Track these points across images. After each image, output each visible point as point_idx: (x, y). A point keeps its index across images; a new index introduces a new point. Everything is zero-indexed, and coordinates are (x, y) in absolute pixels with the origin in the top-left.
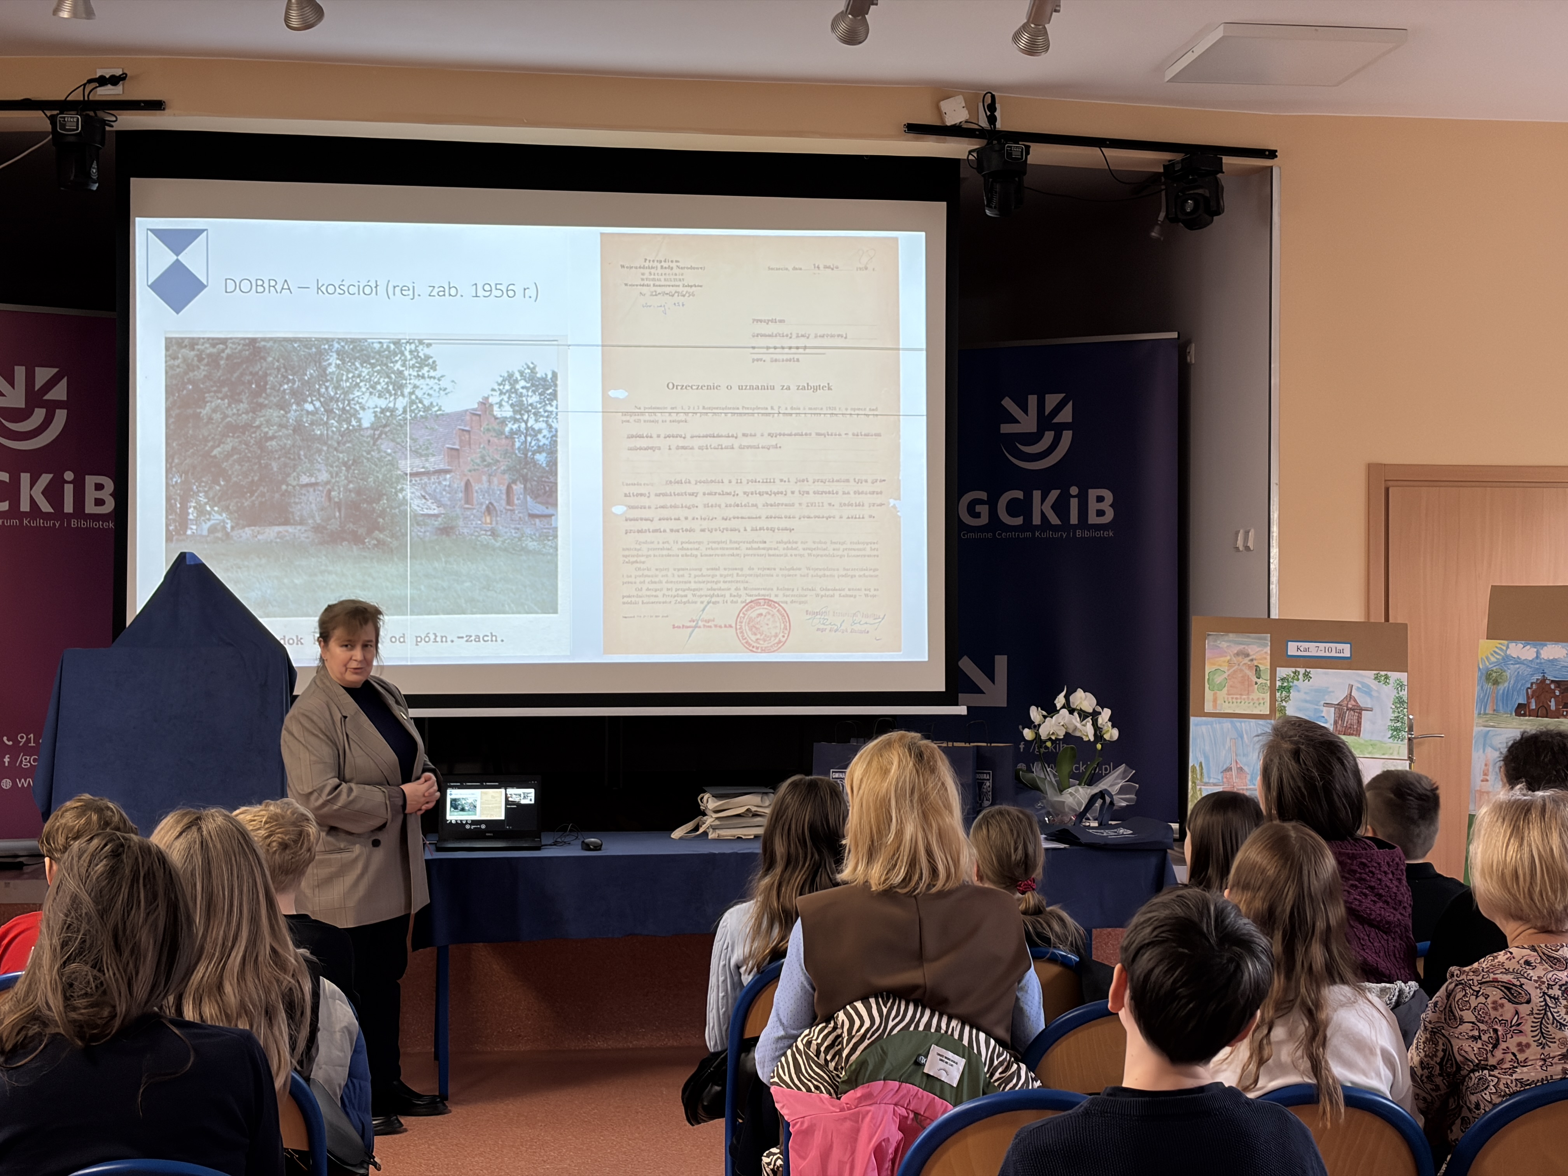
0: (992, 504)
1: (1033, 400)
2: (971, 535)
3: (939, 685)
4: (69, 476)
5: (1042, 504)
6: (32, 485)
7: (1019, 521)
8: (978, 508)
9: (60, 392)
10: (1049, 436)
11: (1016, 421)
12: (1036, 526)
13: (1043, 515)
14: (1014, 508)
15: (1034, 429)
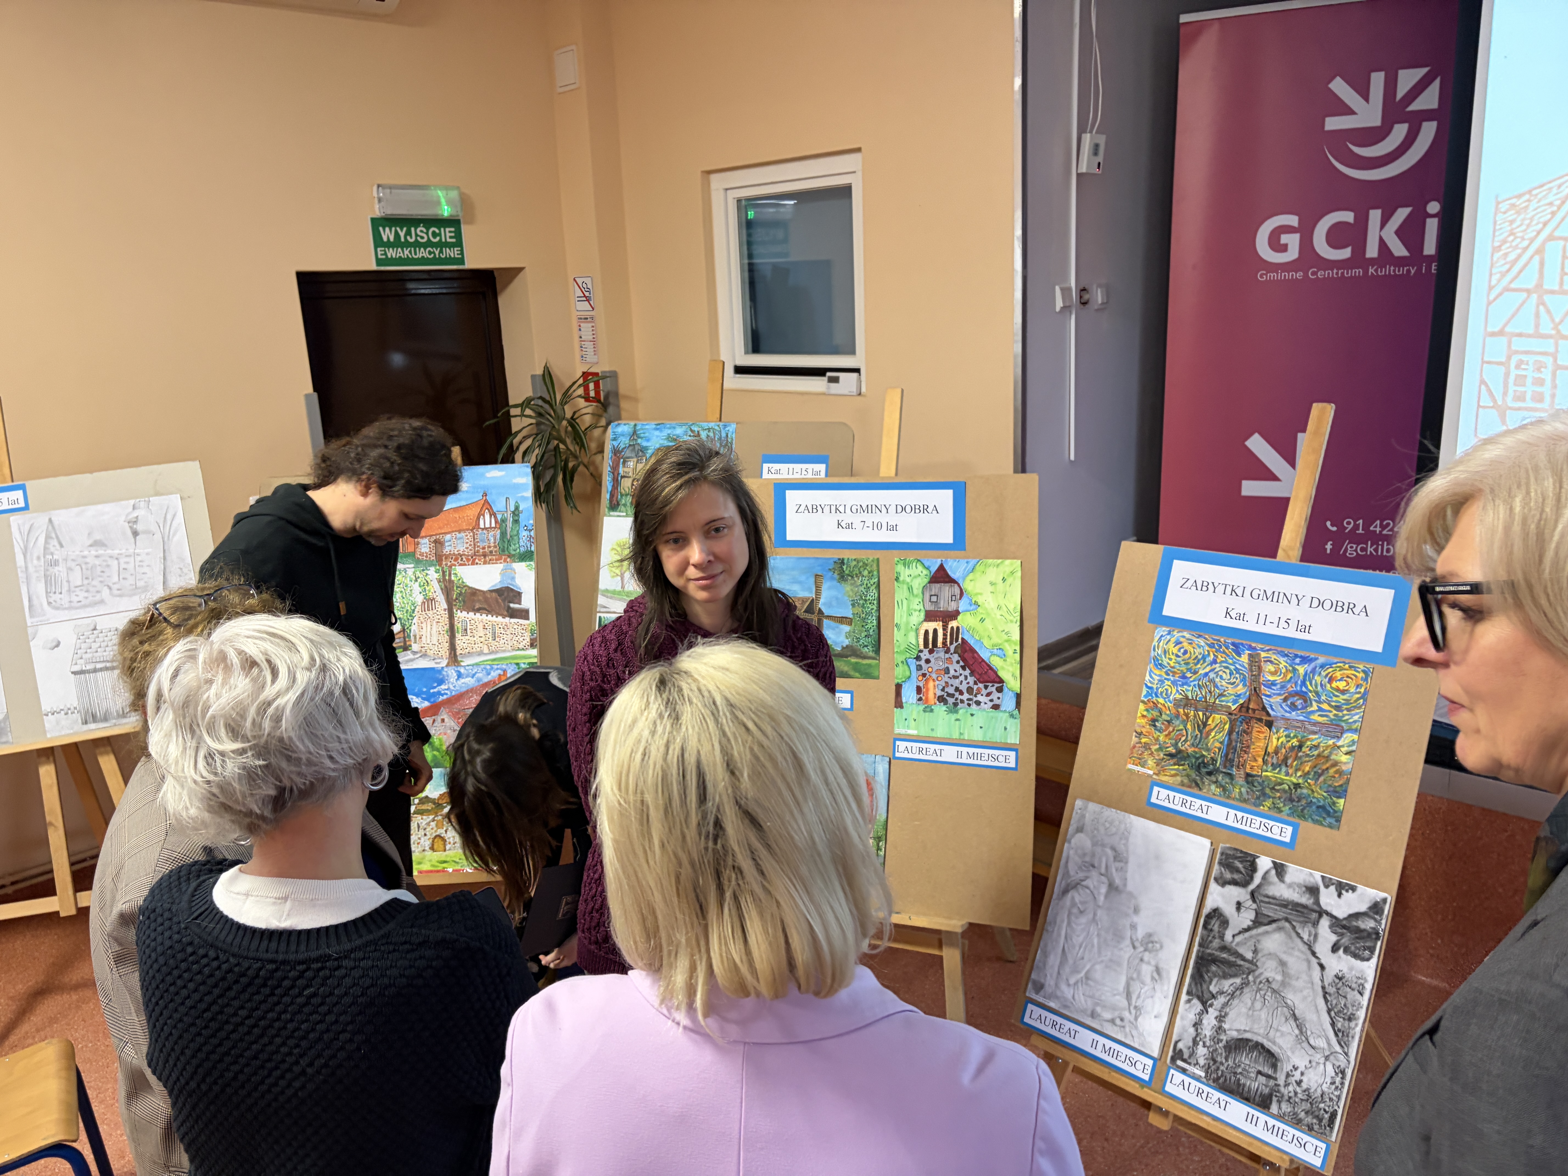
4: (1433, 207)
6: (1384, 223)
9: (1429, 99)
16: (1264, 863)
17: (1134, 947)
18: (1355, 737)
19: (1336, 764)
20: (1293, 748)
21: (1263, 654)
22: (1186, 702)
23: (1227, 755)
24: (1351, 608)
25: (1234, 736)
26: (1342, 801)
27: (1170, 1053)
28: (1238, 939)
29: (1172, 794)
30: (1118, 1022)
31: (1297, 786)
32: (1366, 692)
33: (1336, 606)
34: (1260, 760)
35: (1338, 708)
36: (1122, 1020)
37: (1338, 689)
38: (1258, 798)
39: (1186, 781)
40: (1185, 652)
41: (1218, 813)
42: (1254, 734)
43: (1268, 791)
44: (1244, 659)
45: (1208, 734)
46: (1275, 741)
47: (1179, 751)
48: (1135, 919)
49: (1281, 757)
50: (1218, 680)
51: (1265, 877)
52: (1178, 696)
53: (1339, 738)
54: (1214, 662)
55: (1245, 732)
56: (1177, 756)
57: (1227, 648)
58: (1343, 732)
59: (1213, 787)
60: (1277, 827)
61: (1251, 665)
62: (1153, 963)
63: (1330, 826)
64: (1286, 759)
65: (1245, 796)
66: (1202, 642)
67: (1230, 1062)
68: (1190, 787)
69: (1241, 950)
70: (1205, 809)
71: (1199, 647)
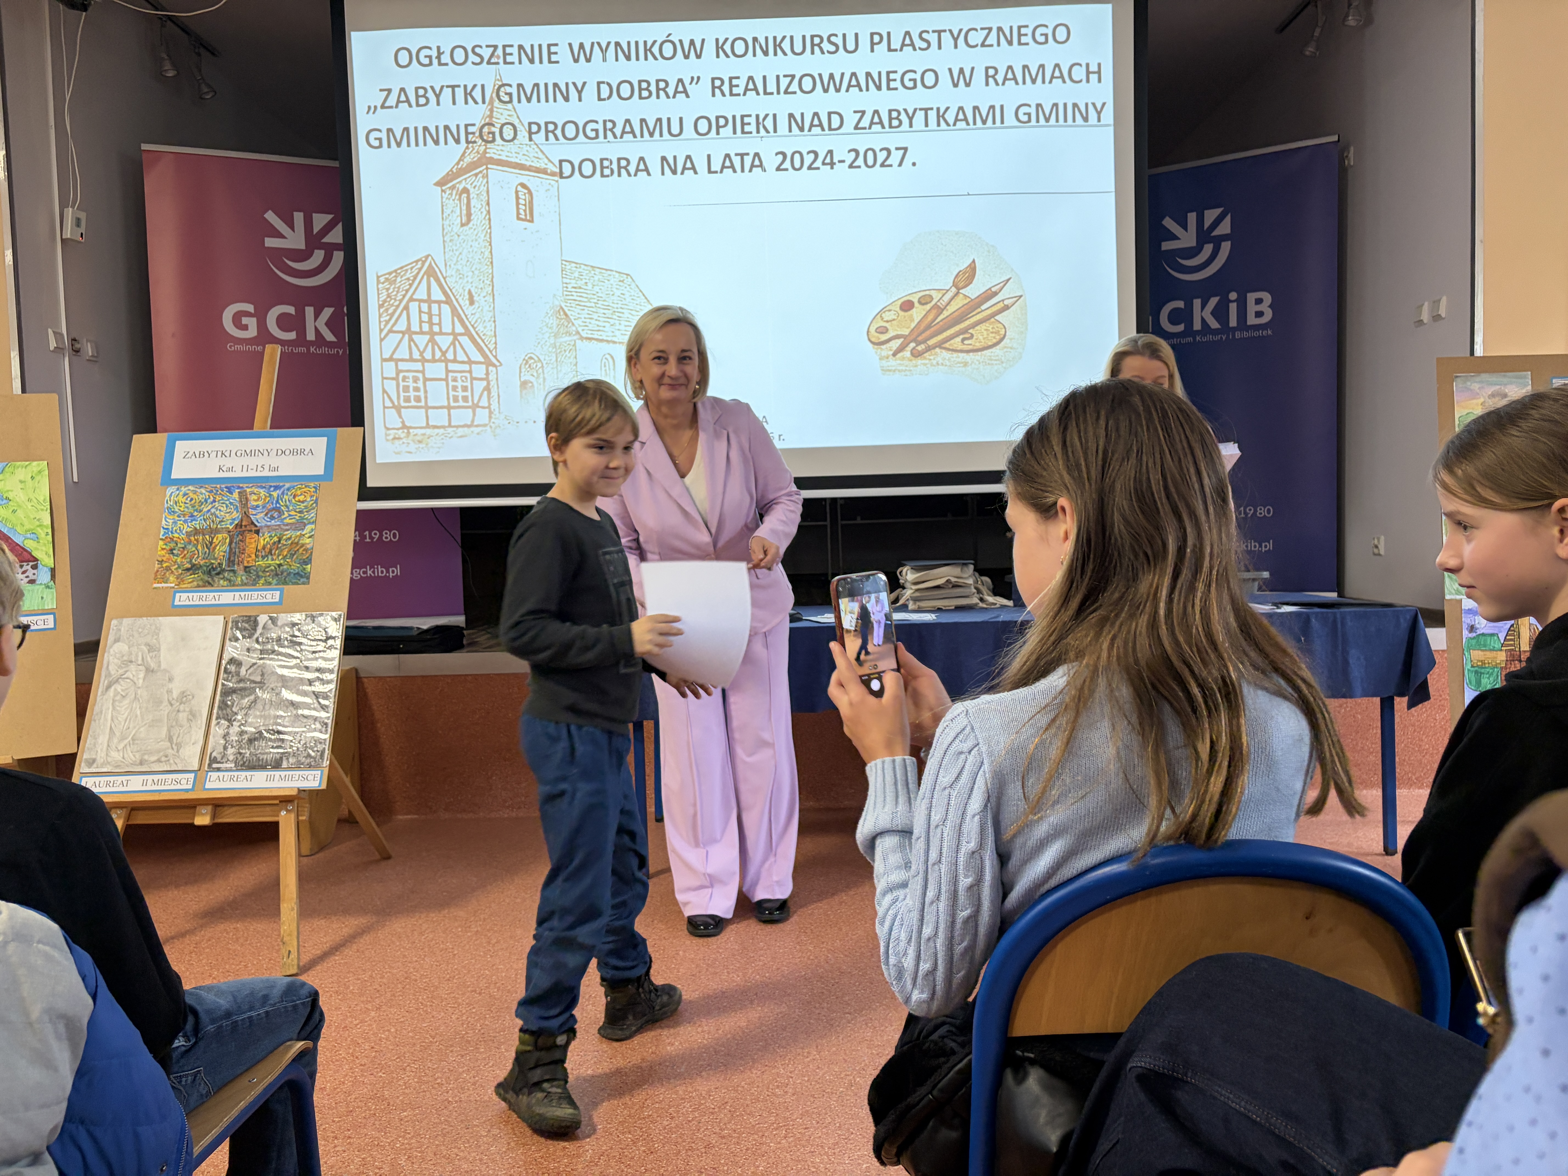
0: (1155, 315)
1: (1192, 217)
5: (1202, 310)
6: (316, 317)
7: (1181, 328)
9: (336, 236)
10: (1208, 248)
12: (1197, 331)
13: (1203, 321)
14: (1175, 316)
15: (1194, 244)
16: (263, 619)
17: (171, 705)
18: (313, 526)
19: (303, 545)
20: (275, 543)
21: (248, 490)
22: (196, 532)
23: (229, 559)
24: (302, 452)
25: (233, 545)
26: (309, 566)
27: (207, 762)
28: (249, 672)
29: (190, 595)
30: (163, 759)
31: (280, 565)
32: (317, 499)
33: (293, 452)
34: (253, 556)
35: (300, 512)
36: (166, 756)
37: (299, 501)
38: (254, 580)
39: (201, 583)
40: (192, 499)
41: (227, 598)
42: (247, 540)
43: (261, 573)
44: (236, 495)
45: (215, 548)
46: (262, 542)
47: (193, 565)
48: (170, 686)
49: (267, 550)
50: (218, 512)
51: (264, 628)
52: (189, 530)
53: (303, 530)
54: (214, 501)
55: (241, 541)
56: (193, 569)
57: (222, 491)
58: (305, 525)
59: (222, 582)
60: (269, 594)
61: (240, 498)
62: (187, 709)
63: (304, 583)
64: (271, 550)
65: (245, 581)
66: (203, 491)
67: (252, 750)
68: (204, 586)
69: (252, 678)
70: (217, 598)
71: (202, 494)
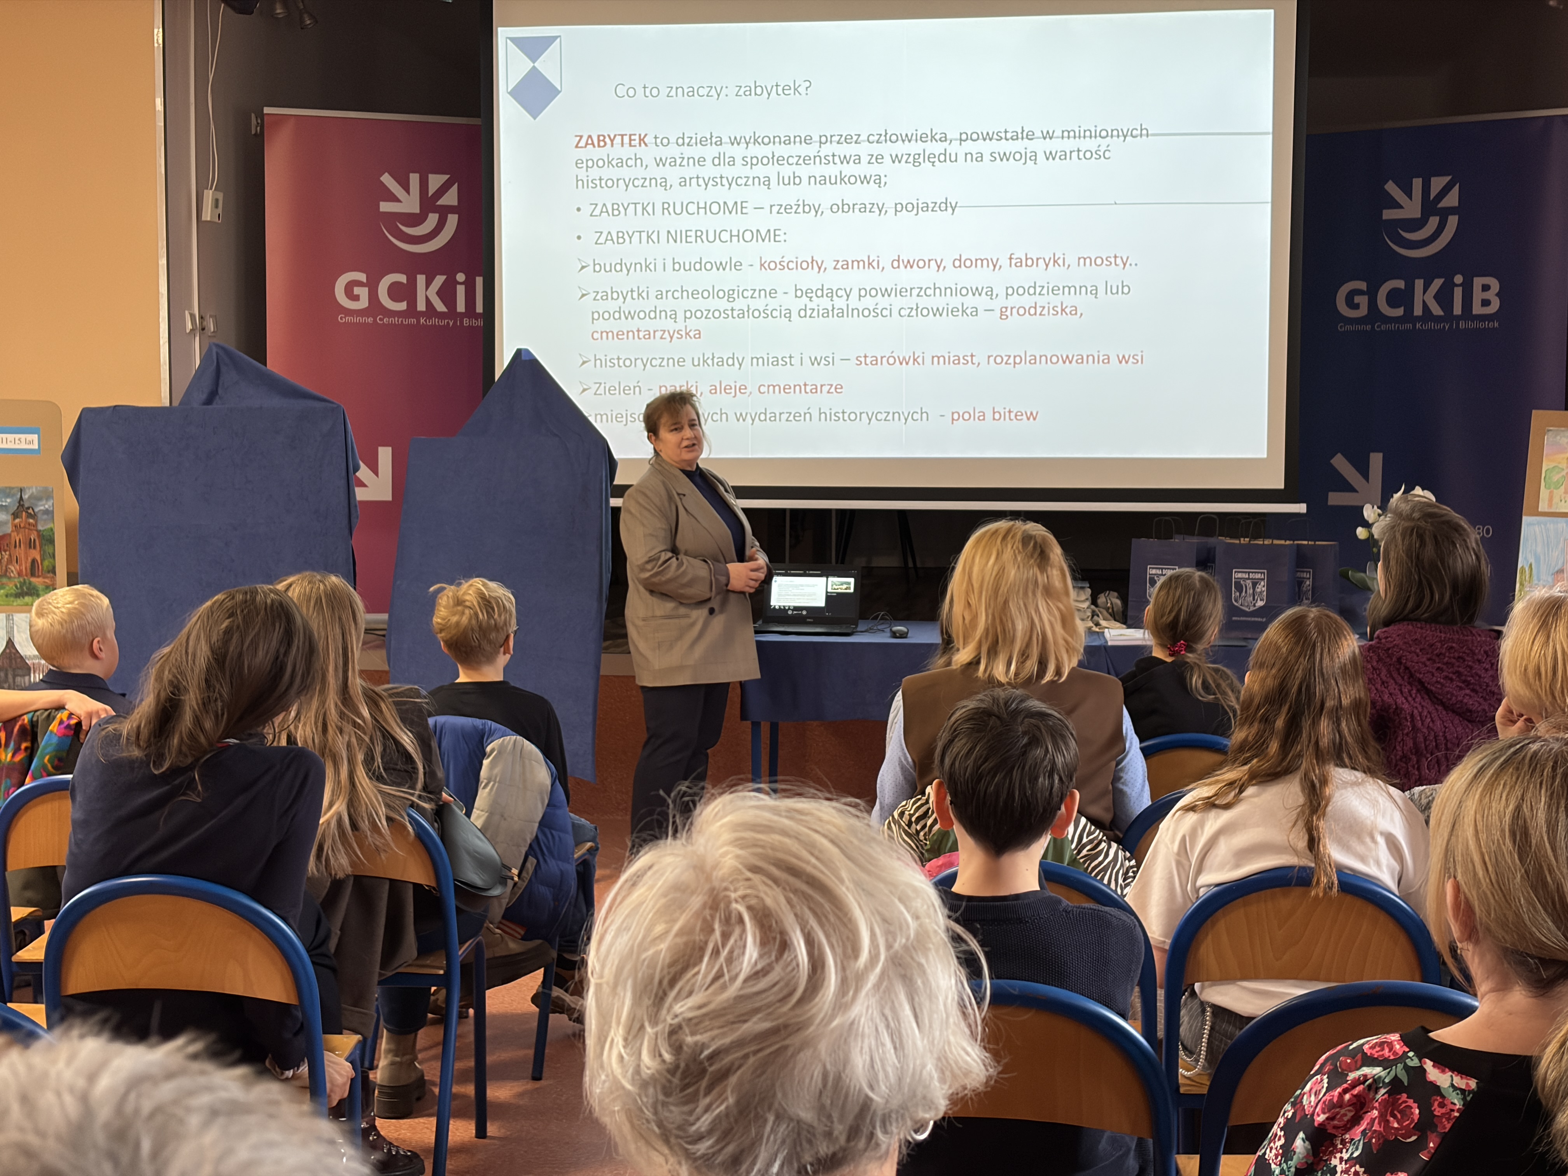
0: (1372, 294)
1: (1417, 183)
2: (1349, 327)
3: (1278, 482)
4: (461, 277)
5: (1424, 293)
6: (428, 285)
7: (1399, 312)
8: (1357, 299)
9: (451, 198)
10: (1434, 221)
11: (1399, 206)
12: (1417, 317)
13: (1425, 305)
14: (1394, 298)
15: (1418, 215)
